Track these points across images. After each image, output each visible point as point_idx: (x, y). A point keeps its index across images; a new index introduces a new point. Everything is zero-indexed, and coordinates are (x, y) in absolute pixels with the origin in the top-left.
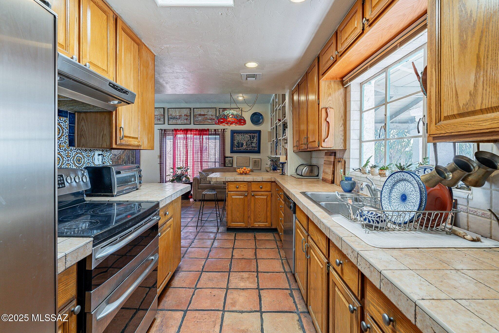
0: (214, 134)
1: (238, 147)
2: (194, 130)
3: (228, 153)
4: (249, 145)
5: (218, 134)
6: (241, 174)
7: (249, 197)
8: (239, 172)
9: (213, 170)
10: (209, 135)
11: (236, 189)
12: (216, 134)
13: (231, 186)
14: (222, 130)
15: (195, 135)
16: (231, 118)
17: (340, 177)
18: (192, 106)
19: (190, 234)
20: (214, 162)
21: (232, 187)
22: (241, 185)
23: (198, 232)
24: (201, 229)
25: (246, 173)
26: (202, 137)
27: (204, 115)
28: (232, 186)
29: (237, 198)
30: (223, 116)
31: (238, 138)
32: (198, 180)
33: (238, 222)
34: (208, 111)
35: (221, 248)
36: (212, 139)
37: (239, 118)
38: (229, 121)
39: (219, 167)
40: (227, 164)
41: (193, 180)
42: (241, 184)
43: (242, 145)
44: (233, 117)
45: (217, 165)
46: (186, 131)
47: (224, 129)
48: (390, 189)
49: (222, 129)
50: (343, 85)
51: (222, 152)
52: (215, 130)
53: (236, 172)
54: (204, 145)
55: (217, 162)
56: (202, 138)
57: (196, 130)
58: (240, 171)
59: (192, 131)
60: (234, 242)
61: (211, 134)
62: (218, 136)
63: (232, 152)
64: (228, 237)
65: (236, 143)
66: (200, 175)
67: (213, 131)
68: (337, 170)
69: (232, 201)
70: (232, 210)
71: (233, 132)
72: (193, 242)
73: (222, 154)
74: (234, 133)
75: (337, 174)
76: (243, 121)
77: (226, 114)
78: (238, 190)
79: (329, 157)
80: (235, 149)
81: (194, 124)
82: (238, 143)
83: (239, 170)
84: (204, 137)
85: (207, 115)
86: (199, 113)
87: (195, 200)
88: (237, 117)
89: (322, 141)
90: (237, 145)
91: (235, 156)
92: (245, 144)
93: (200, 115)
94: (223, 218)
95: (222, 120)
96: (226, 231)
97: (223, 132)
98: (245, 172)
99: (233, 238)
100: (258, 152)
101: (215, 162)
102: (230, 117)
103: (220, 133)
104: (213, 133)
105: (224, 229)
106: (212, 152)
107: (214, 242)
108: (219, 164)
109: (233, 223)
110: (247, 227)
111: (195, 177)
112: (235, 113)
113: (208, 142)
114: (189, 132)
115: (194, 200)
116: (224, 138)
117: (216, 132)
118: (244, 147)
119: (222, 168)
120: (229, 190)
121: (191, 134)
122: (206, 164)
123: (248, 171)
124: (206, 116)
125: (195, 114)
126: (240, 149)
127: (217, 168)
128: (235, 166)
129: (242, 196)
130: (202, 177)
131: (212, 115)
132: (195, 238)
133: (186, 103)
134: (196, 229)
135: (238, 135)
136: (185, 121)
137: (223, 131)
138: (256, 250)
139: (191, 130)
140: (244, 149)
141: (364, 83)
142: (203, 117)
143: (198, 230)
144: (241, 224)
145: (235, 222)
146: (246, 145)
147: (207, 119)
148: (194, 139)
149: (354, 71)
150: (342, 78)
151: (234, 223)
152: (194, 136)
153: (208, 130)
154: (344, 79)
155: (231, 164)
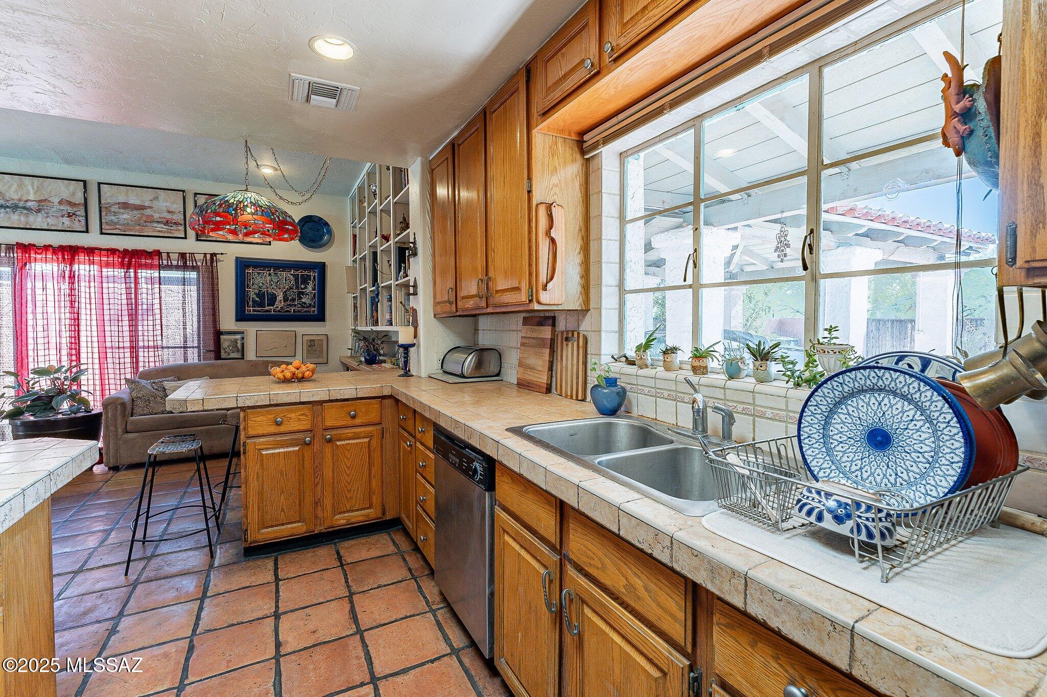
0: (177, 268)
1: (261, 304)
2: (103, 253)
3: (228, 320)
4: (293, 300)
5: (194, 268)
6: (286, 381)
7: (316, 447)
8: (280, 375)
9: (182, 373)
10: (160, 267)
11: (273, 429)
12: (185, 267)
13: (256, 419)
14: (208, 257)
15: (108, 265)
16: (253, 214)
17: (572, 377)
18: (93, 175)
19: (100, 601)
20: (181, 347)
21: (259, 424)
22: (293, 415)
23: (134, 585)
24: (144, 568)
25: (303, 378)
26: (136, 273)
27: (141, 208)
28: (259, 419)
29: (279, 453)
30: (220, 205)
31: (260, 281)
32: (123, 405)
33: (283, 525)
34: (156, 198)
35: (233, 625)
36: (170, 281)
37: (279, 218)
38: (246, 225)
39: (199, 360)
40: (225, 352)
41: (105, 405)
42: (291, 411)
43: (273, 299)
44: (259, 213)
45: (193, 357)
46: (70, 253)
47: (213, 255)
48: (826, 414)
49: (205, 254)
50: (583, 152)
51: (210, 319)
52: (183, 256)
53: (269, 374)
54: (143, 297)
55: (190, 347)
56: (136, 278)
57: (113, 251)
58: (283, 371)
59: (94, 253)
60: (277, 591)
61: (170, 267)
62: (193, 275)
63: (241, 316)
64: (253, 579)
65: (252, 294)
66: (132, 390)
67: (174, 257)
68: (562, 359)
69: (262, 465)
70: (261, 494)
71: (243, 265)
72: (113, 631)
73: (210, 324)
74: (248, 266)
75: (564, 370)
76: (290, 227)
77: (232, 201)
78: (282, 429)
79: (536, 328)
80: (250, 310)
81: (102, 233)
82: (260, 295)
83: (278, 369)
84: (143, 274)
85: (150, 207)
86: (122, 199)
87: (115, 469)
88: (273, 214)
89: (540, 287)
90: (257, 299)
91: (251, 329)
92: (280, 297)
93: (125, 206)
94: (225, 514)
95: (218, 219)
96: (243, 558)
97: (212, 262)
98: (300, 375)
99: (270, 577)
100: (320, 317)
101: (184, 347)
102: (249, 210)
103: (199, 264)
104: (175, 263)
105: (232, 551)
106: (173, 318)
107: (201, 609)
108: (199, 353)
109: (266, 530)
110: (314, 531)
111: (109, 398)
112: (264, 201)
113: (157, 290)
114: (82, 257)
115: (110, 469)
116: (213, 278)
117: (185, 262)
118: (279, 304)
119: (210, 365)
120: (252, 432)
121: (92, 263)
122: (151, 354)
123: (308, 370)
124: (148, 212)
125: (103, 202)
126: (266, 311)
127: (194, 366)
128: (251, 355)
129: (293, 446)
130: (140, 395)
131: (171, 210)
132: (121, 614)
133: (67, 161)
134: (126, 574)
135: (259, 274)
136: (66, 220)
137: (212, 259)
138: (351, 602)
139: (90, 251)
140: (279, 311)
141: (629, 153)
142: (135, 212)
143: (132, 577)
144: (295, 528)
145: (272, 526)
146: (285, 299)
147: (150, 220)
148: (105, 280)
149: (621, 116)
150: (582, 134)
151: (270, 529)
152: (104, 270)
153: (158, 253)
154: (586, 138)
155: (238, 351)
